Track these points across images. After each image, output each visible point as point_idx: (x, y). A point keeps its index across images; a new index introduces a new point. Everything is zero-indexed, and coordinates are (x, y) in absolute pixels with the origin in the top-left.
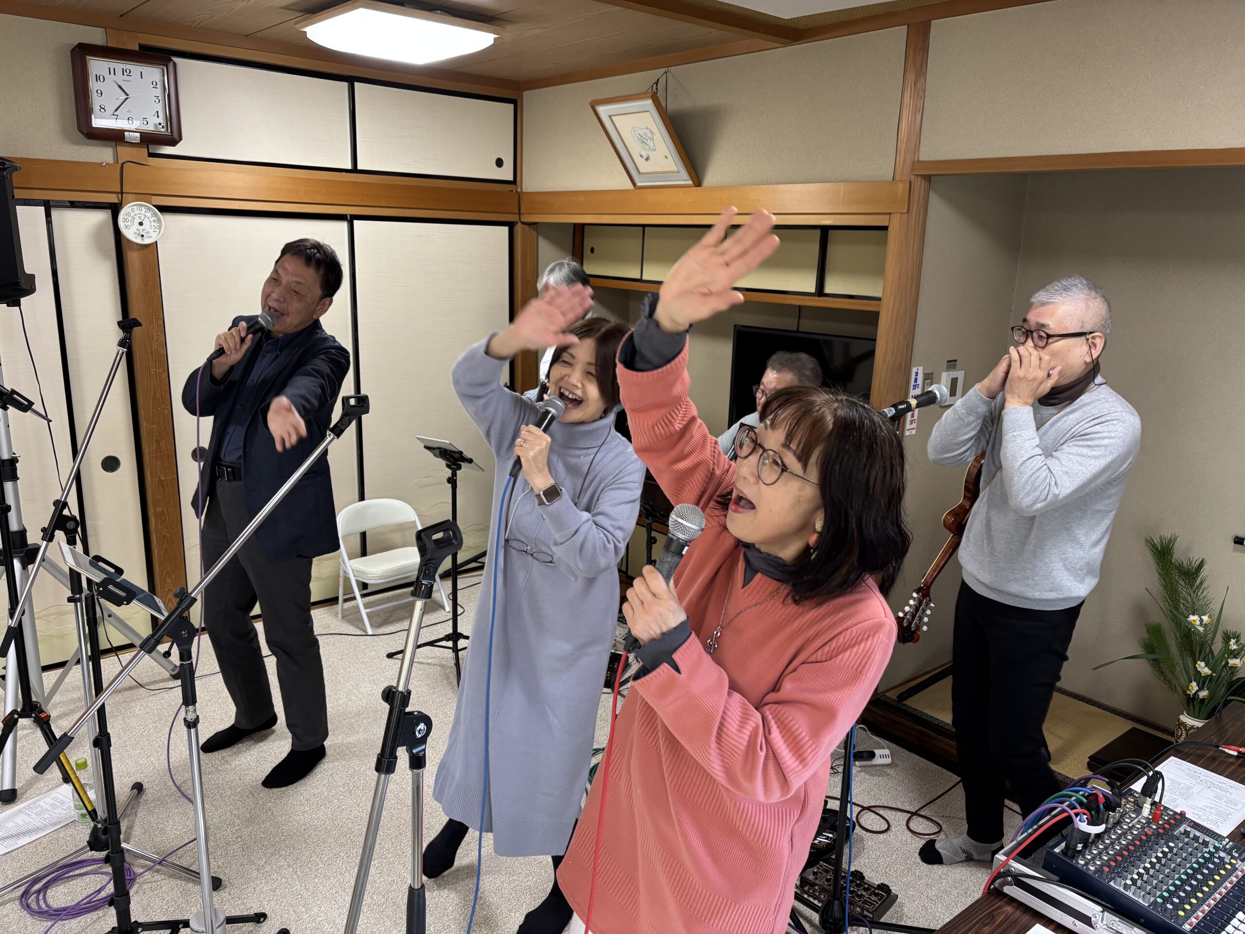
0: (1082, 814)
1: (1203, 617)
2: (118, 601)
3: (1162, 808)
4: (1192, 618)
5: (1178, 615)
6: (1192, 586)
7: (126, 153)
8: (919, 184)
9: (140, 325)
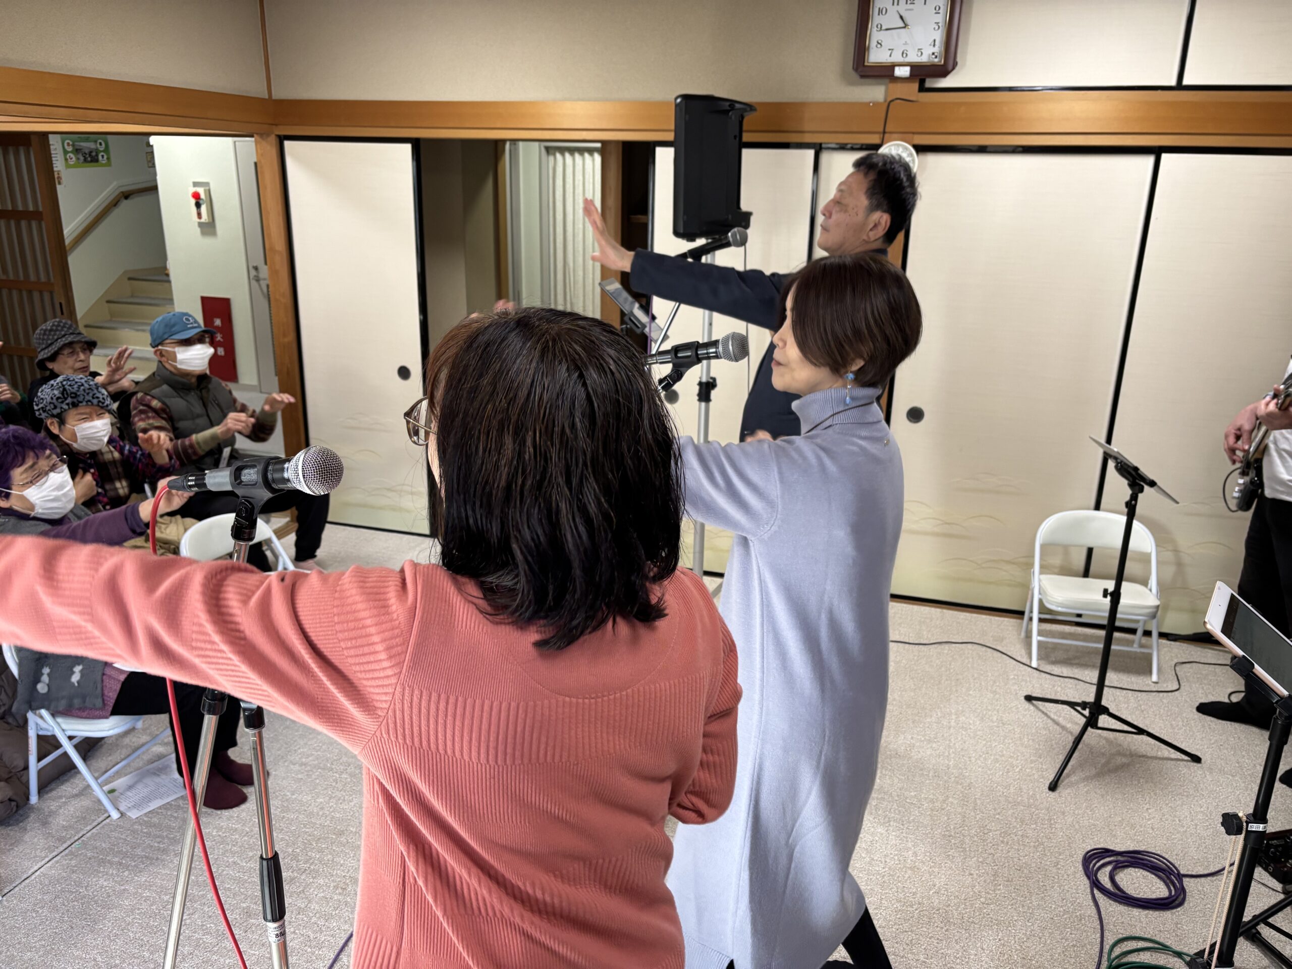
7: (893, 90)
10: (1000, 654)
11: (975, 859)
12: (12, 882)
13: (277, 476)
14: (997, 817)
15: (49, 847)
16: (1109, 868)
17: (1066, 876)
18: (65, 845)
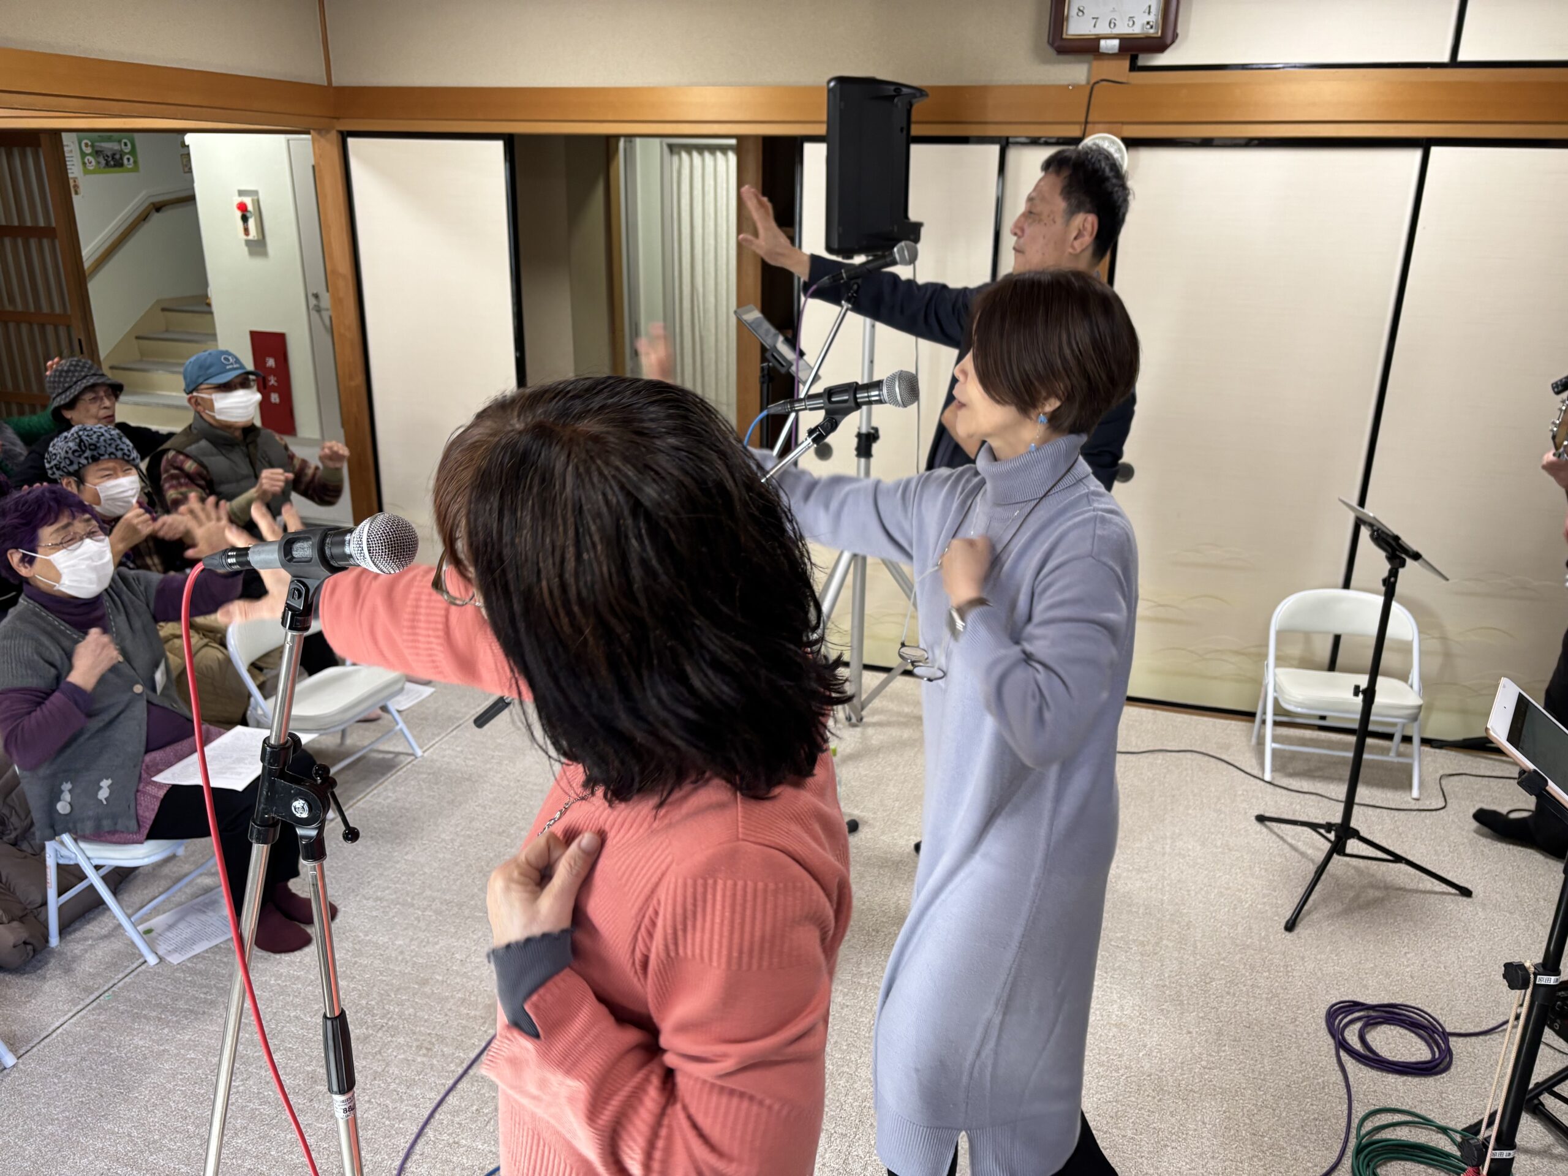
7: (1099, 69)
10: (1225, 765)
11: (1194, 1014)
12: (28, 1041)
13: (336, 551)
14: (1222, 962)
15: (73, 1000)
16: (1358, 1026)
17: (1305, 1035)
18: (92, 997)
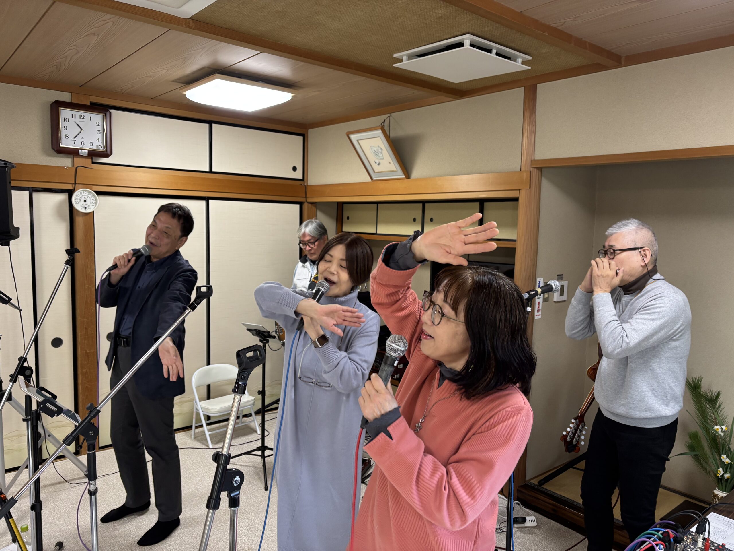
0: (660, 545)
1: (722, 427)
2: (52, 414)
3: (710, 542)
4: (716, 427)
5: (708, 426)
6: (714, 408)
7: (78, 161)
8: (535, 173)
9: (79, 252)
